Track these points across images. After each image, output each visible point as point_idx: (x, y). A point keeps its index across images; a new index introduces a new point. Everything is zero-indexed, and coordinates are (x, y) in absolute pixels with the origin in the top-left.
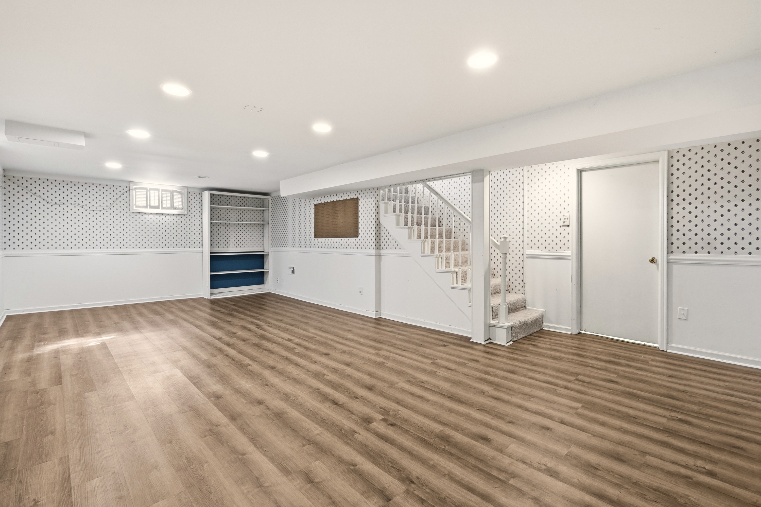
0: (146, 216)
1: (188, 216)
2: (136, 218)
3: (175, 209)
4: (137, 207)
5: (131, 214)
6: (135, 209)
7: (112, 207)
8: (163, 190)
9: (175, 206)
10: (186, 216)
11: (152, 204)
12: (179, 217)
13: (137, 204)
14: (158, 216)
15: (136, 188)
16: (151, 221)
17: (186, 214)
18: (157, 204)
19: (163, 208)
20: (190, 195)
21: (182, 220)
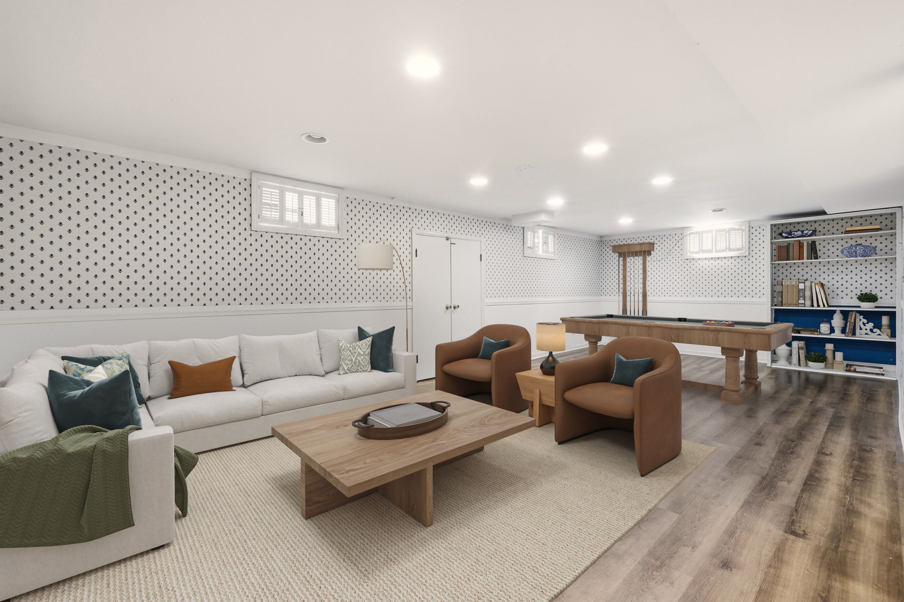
0: (700, 262)
1: (750, 257)
2: (690, 265)
3: (731, 250)
4: (691, 253)
5: (686, 261)
6: (689, 256)
7: (669, 256)
8: (717, 231)
9: (731, 247)
10: (747, 258)
11: (705, 248)
12: (739, 260)
13: (691, 250)
14: (713, 261)
15: (690, 234)
16: (705, 267)
17: (748, 255)
18: (710, 248)
19: (717, 251)
20: (753, 231)
21: (742, 263)
